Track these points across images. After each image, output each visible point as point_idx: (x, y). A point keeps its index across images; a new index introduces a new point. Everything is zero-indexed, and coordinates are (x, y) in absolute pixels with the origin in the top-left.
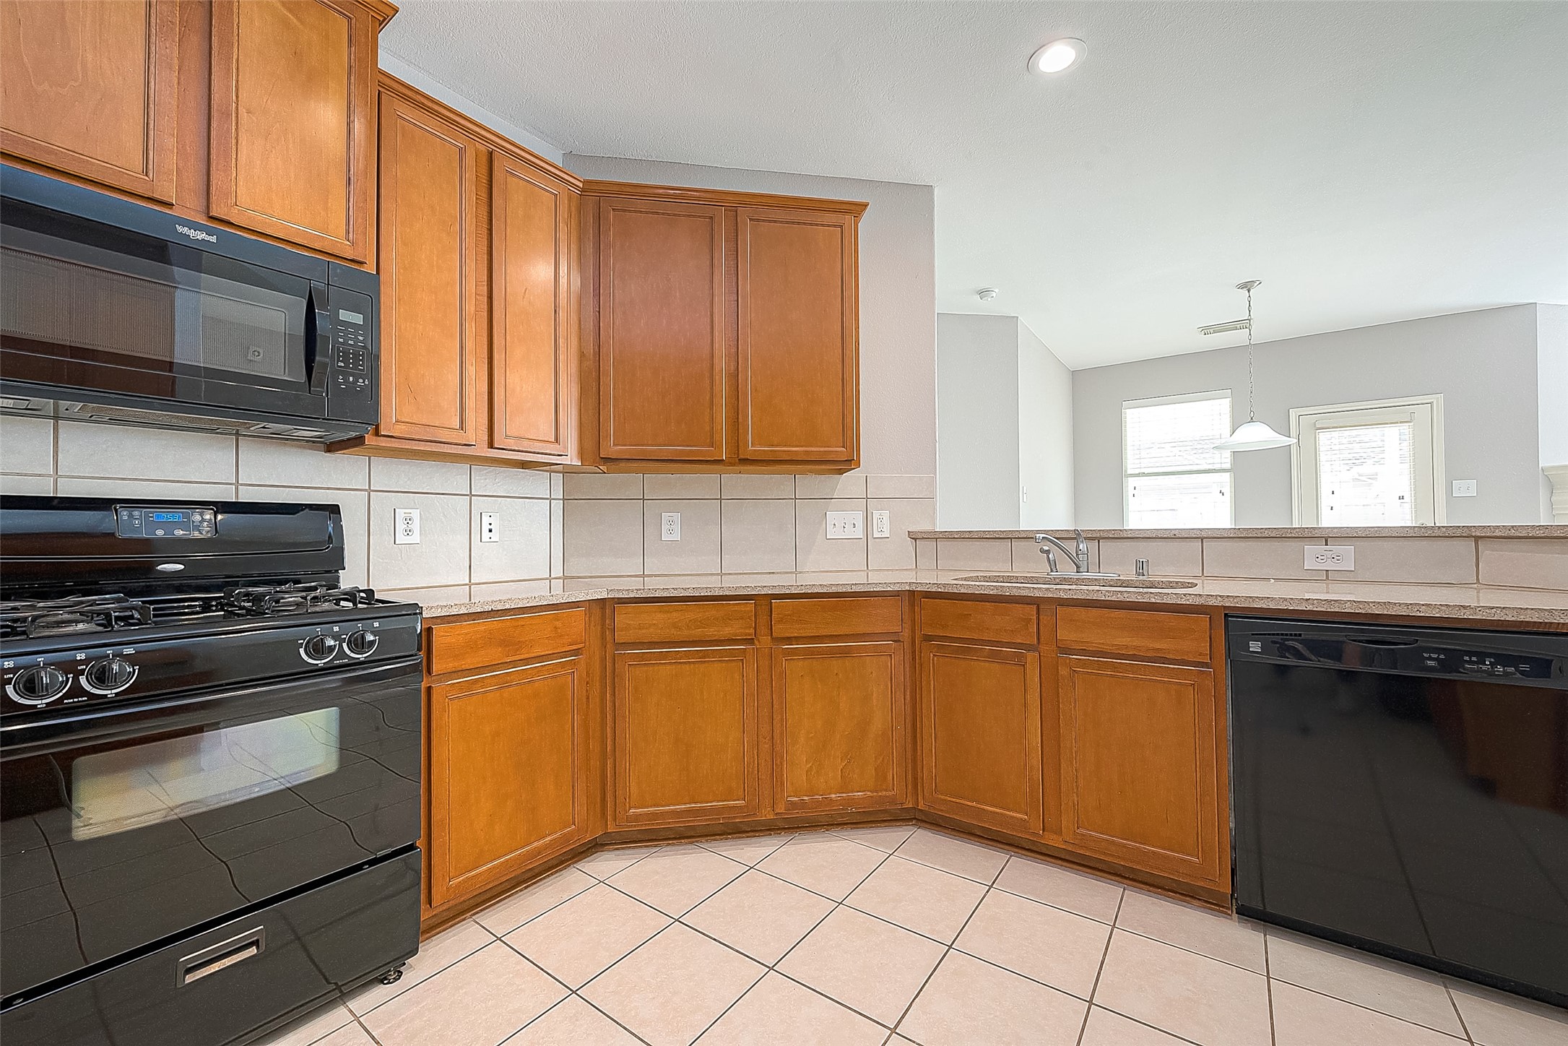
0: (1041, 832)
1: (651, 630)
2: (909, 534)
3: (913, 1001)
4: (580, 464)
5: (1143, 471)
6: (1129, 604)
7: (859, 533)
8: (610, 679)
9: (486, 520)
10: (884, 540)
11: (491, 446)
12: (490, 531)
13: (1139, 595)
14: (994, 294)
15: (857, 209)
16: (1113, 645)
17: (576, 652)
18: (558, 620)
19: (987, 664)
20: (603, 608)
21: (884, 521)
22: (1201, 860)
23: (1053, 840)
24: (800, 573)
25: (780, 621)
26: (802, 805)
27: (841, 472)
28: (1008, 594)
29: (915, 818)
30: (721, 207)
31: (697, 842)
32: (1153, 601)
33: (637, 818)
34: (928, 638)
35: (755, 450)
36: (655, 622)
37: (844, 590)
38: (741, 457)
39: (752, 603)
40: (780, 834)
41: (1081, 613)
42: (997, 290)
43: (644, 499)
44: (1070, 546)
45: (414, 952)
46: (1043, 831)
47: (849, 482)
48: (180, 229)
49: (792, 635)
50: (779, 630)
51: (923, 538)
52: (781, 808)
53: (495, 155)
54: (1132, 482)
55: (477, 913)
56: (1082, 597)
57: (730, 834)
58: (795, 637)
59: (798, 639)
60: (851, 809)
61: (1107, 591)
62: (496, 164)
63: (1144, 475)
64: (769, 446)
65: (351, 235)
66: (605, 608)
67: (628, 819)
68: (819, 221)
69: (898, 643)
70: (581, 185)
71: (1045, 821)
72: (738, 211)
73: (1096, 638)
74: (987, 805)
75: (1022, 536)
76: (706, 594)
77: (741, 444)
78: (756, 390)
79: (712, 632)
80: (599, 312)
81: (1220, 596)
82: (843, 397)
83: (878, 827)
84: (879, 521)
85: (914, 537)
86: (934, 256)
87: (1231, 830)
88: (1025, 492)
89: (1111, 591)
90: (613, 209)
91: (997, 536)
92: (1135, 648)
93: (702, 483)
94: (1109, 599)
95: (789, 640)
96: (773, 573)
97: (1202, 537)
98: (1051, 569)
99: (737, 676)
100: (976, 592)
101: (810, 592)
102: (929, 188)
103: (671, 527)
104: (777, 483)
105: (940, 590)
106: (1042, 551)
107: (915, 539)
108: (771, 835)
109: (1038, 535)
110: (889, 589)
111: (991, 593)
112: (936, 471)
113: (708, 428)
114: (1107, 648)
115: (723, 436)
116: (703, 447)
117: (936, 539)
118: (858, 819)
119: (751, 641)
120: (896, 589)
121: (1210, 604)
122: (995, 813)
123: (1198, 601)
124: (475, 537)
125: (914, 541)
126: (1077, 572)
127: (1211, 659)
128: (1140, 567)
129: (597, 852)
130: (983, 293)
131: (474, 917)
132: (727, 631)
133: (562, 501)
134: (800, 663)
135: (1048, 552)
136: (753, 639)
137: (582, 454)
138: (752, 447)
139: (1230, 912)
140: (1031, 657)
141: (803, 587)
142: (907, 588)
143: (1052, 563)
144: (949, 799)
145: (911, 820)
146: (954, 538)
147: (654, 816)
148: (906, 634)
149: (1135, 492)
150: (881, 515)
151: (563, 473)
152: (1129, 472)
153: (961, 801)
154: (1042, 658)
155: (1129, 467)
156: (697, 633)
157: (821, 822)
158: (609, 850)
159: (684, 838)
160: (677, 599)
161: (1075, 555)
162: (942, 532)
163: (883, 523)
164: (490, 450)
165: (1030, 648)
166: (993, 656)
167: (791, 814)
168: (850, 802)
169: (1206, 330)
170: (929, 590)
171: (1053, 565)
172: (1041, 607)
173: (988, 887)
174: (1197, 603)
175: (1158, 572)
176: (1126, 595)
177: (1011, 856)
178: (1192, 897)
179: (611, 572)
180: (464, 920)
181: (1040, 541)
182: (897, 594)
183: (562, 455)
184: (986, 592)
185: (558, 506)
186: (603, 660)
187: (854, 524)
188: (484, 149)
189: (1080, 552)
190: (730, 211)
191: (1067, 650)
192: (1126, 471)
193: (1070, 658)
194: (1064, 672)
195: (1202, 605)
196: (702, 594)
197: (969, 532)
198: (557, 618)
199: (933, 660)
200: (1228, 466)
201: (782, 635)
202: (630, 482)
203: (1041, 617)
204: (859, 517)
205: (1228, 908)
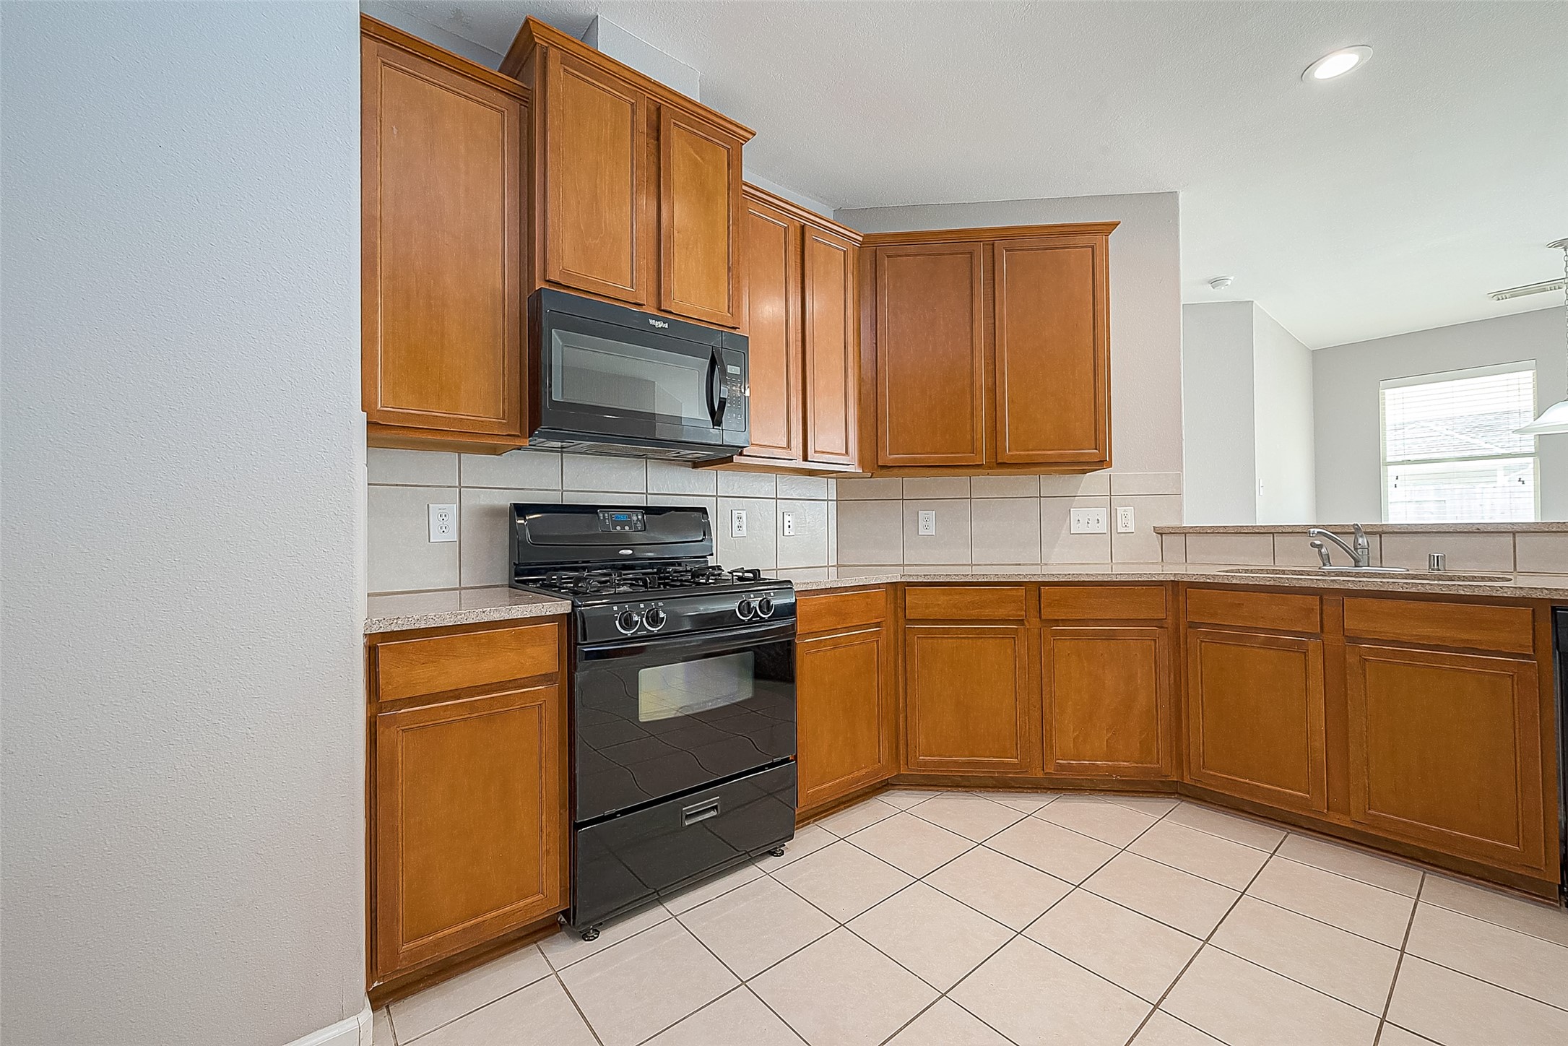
0: (1326, 810)
1: (936, 609)
2: (1154, 530)
3: (1218, 925)
4: (861, 471)
5: (1407, 458)
6: (1429, 595)
7: (1103, 528)
8: (902, 648)
9: (787, 518)
10: (1127, 535)
11: (805, 459)
12: (789, 527)
13: (1444, 588)
14: (1229, 282)
15: (1107, 228)
16: (1412, 635)
17: (878, 625)
18: (868, 598)
19: (1262, 651)
20: (896, 590)
21: (1129, 517)
22: (1522, 848)
23: (1336, 819)
24: (1046, 564)
25: (1049, 605)
26: (1069, 768)
27: (1084, 472)
28: (1288, 585)
29: (1177, 793)
30: (979, 243)
31: (972, 791)
32: (1462, 593)
33: (926, 763)
34: (1193, 625)
35: (1012, 455)
36: (941, 603)
37: (1109, 579)
38: (999, 461)
39: (1022, 589)
40: (1046, 793)
41: (1373, 604)
42: (1232, 278)
43: (903, 499)
44: (1348, 541)
45: (791, 837)
46: (1328, 809)
47: (1094, 481)
48: (652, 322)
49: (1060, 618)
50: (1047, 613)
51: (1171, 533)
52: (1050, 769)
53: (807, 229)
54: (1392, 471)
55: (820, 819)
56: (1376, 589)
57: (1000, 788)
58: (1062, 620)
59: (1065, 622)
60: (1116, 777)
61: (1404, 583)
62: (807, 235)
63: (1409, 462)
64: (1024, 450)
65: (731, 309)
66: (898, 590)
67: (919, 764)
68: (1071, 243)
69: (1162, 629)
70: (861, 239)
71: (1330, 801)
72: (996, 245)
73: (1389, 629)
74: (1261, 782)
75: (1287, 531)
76: (983, 580)
77: (999, 450)
78: (1012, 401)
79: (987, 613)
80: (876, 344)
81: (1547, 589)
82: (1095, 402)
83: (1140, 796)
84: (1124, 517)
85: (1160, 532)
86: (1179, 260)
87: (1560, 822)
88: (1261, 485)
89: (1409, 583)
90: (887, 256)
91: (1258, 531)
92: (1439, 638)
93: (956, 483)
94: (1408, 590)
95: (1056, 622)
96: (1020, 565)
97: (1514, 532)
98: (1324, 563)
99: (1009, 651)
100: (1251, 583)
101: (1077, 580)
102: (1173, 195)
103: (927, 522)
104: (1026, 483)
105: (1208, 581)
106: (1313, 545)
107: (1161, 534)
108: (1038, 792)
109: (1312, 530)
110: (1154, 579)
111: (1268, 583)
112: (1182, 468)
113: (969, 437)
114: (1405, 639)
115: (983, 444)
116: (964, 453)
117: (1185, 534)
118: (1120, 787)
119: (1021, 622)
120: (1161, 579)
121: (1534, 596)
122: (1270, 790)
123: (1518, 594)
124: (780, 532)
125: (1159, 535)
126: (1356, 566)
127: (1534, 651)
128: (1434, 562)
129: (889, 790)
130: (1215, 282)
131: (816, 823)
132: (1001, 612)
133: (835, 502)
134: (1068, 643)
135: (1320, 547)
136: (1023, 620)
137: (862, 462)
138: (1009, 450)
139: (1558, 905)
140: (1312, 644)
141: (1070, 576)
142: (1172, 579)
143: (1325, 557)
144: (1219, 775)
145: (1174, 794)
146: (1207, 533)
147: (940, 763)
148: (1170, 620)
149: (1397, 482)
150: (1125, 511)
151: (837, 478)
152: (1389, 459)
153: (1233, 778)
154: (1325, 646)
155: (1388, 453)
156: (975, 613)
157: (1083, 786)
158: (899, 789)
159: (960, 787)
160: (957, 584)
161: (1353, 549)
162: (1192, 527)
163: (1127, 518)
164: (804, 462)
165: (1310, 635)
166: (1269, 643)
167: (1059, 775)
168: (1115, 770)
169: (1499, 296)
170: (1197, 580)
171: (1326, 559)
172: (1325, 597)
173: (1270, 855)
174: (1517, 595)
175: (1457, 567)
176: (1428, 587)
177: (1288, 833)
178: (1509, 887)
179: (876, 562)
180: (809, 823)
181: (1314, 535)
182: (1161, 583)
183: (848, 465)
184: (1261, 583)
185: (833, 505)
186: (896, 632)
187: (1098, 520)
188: (798, 225)
189: (1359, 547)
190: (987, 245)
191: (1355, 640)
192: (1385, 459)
193: (1360, 647)
194: (1352, 659)
195: (1524, 598)
196: (980, 580)
197: (1224, 527)
198: (868, 595)
199: (1200, 646)
200: (1532, 450)
201: (1051, 617)
202: (892, 483)
203: (1324, 607)
204: (1102, 513)
205: (1557, 902)
